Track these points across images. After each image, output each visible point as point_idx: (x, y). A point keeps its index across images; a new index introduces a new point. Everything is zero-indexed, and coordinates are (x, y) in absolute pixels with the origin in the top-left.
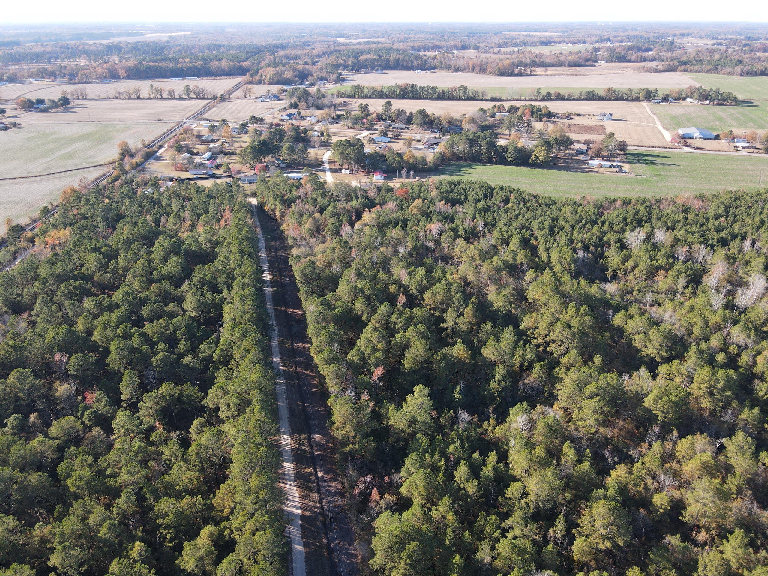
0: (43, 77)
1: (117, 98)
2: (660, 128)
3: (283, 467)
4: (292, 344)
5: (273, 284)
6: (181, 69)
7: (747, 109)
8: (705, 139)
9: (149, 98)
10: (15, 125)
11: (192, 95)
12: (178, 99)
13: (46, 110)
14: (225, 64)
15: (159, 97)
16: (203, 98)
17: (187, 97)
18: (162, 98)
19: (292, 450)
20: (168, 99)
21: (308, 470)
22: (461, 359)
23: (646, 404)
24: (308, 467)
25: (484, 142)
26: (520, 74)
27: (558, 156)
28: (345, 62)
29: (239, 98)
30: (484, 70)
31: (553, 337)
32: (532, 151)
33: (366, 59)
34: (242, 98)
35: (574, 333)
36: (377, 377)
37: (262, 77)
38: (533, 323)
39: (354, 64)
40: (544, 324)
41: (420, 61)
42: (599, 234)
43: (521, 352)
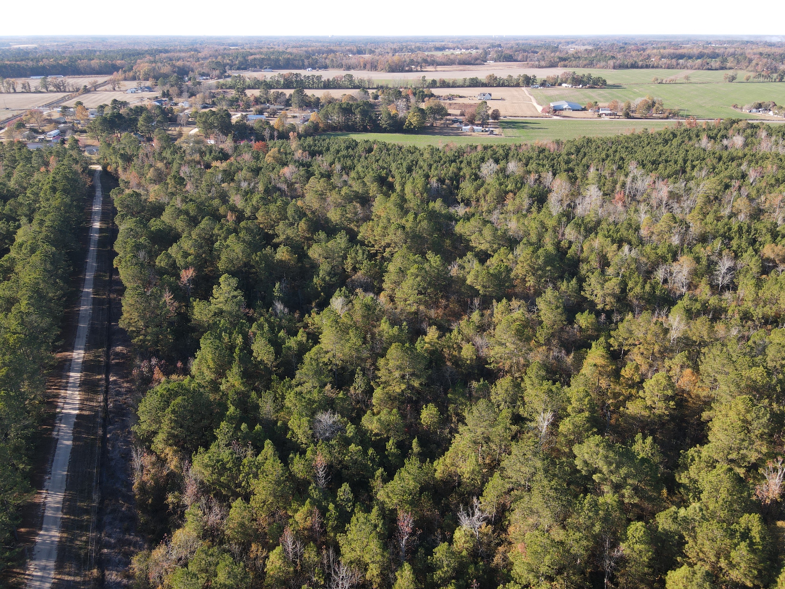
2: (535, 104)
3: (69, 376)
4: (111, 277)
5: (101, 230)
6: (44, 67)
7: (615, 90)
8: (573, 110)
11: (51, 88)
12: (34, 92)
14: (95, 63)
15: (12, 91)
16: (65, 91)
17: (44, 90)
18: (15, 92)
19: (84, 362)
20: (23, 92)
21: (99, 377)
22: (285, 261)
23: (468, 282)
24: (99, 374)
25: (357, 111)
26: (410, 71)
27: (435, 125)
28: (232, 62)
29: (106, 90)
30: (376, 67)
31: (387, 240)
32: (405, 118)
33: (255, 59)
34: (110, 91)
35: (407, 233)
36: (186, 279)
37: (136, 73)
38: (370, 232)
39: (241, 63)
40: (379, 229)
41: (310, 60)
42: (455, 170)
43: (353, 255)
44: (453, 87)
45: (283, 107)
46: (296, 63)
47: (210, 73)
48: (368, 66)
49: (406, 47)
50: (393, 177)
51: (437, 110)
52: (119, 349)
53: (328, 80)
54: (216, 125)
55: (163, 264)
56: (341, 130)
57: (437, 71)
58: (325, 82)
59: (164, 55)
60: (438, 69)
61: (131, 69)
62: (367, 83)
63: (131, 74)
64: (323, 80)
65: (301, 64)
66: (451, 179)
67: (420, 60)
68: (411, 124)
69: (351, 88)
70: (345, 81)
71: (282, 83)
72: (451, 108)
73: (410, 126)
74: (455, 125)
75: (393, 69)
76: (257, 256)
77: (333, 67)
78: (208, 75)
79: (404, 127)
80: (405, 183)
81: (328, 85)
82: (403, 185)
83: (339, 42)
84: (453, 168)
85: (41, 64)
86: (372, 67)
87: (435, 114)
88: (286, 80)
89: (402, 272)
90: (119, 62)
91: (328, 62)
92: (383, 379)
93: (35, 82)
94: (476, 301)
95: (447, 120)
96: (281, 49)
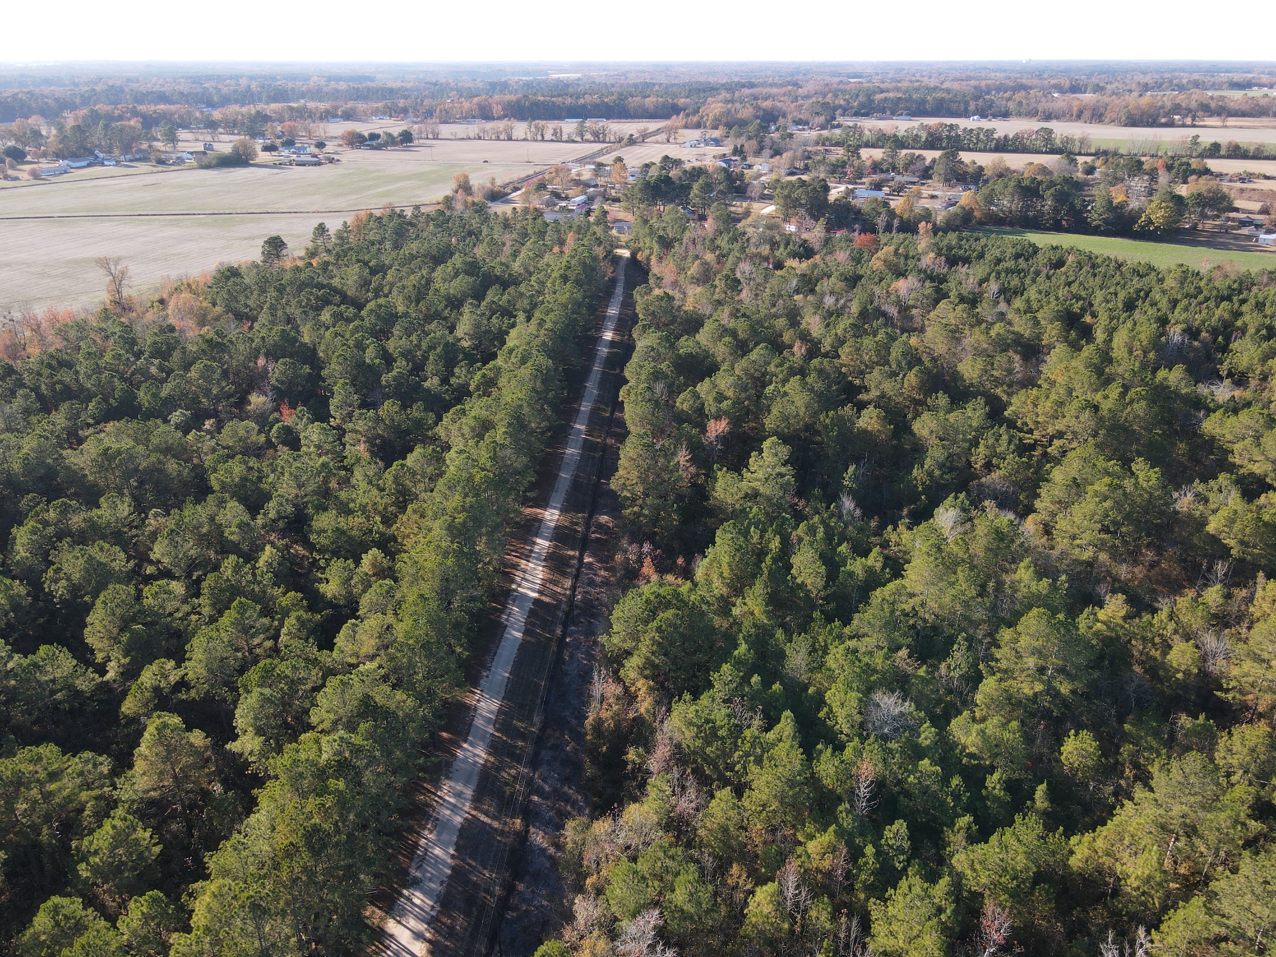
0: (391, 116)
1: (480, 138)
3: (535, 543)
4: (612, 413)
5: (612, 344)
6: (584, 106)
9: (525, 140)
10: (331, 161)
11: (588, 136)
12: (566, 142)
13: (378, 148)
14: (650, 102)
15: (539, 138)
16: (604, 142)
17: (579, 139)
18: (543, 140)
19: (557, 528)
20: (552, 141)
21: (571, 553)
22: (870, 433)
23: (1211, 528)
24: (572, 549)
25: (1048, 193)
26: (1171, 124)
27: (1200, 227)
28: (848, 103)
29: (657, 142)
30: (1101, 115)
31: (1060, 425)
32: (1141, 210)
33: (886, 99)
34: (662, 143)
35: (1101, 419)
36: (714, 434)
37: (702, 117)
38: (1030, 407)
39: (862, 105)
40: (1049, 404)
41: (980, 102)
42: (1226, 316)
43: (991, 441)
44: (1254, 157)
45: (916, 180)
46: (954, 106)
47: (810, 119)
48: (1087, 114)
49: (1171, 82)
50: (1094, 315)
51: (1212, 199)
52: (604, 519)
53: (1006, 137)
54: (803, 202)
55: (685, 407)
56: (1011, 224)
57: (1226, 127)
58: (999, 140)
59: (747, 91)
60: (1228, 124)
61: (697, 111)
62: (1078, 144)
63: (695, 119)
64: (996, 136)
65: (962, 107)
66: (1214, 332)
67: (1194, 105)
68: (1151, 222)
69: (1046, 153)
70: (1036, 139)
71: (923, 139)
72: (1241, 198)
73: (1147, 225)
74: (1245, 231)
75: (1133, 121)
76: (827, 416)
77: (1019, 114)
78: (806, 123)
79: (1136, 227)
80: (1114, 329)
81: (1003, 146)
82: (1111, 332)
83: (1040, 72)
84: (1222, 311)
85: (582, 101)
86: (1093, 115)
87: (1204, 206)
88: (930, 134)
89: (1077, 486)
90: (683, 100)
91: (1011, 105)
92: (1003, 665)
93: (569, 126)
94: (1220, 568)
95: (1228, 219)
96: (933, 83)
